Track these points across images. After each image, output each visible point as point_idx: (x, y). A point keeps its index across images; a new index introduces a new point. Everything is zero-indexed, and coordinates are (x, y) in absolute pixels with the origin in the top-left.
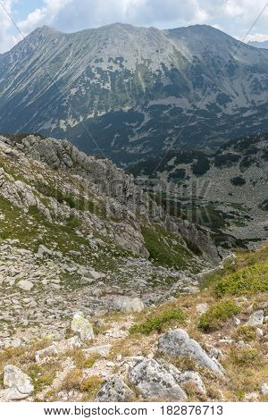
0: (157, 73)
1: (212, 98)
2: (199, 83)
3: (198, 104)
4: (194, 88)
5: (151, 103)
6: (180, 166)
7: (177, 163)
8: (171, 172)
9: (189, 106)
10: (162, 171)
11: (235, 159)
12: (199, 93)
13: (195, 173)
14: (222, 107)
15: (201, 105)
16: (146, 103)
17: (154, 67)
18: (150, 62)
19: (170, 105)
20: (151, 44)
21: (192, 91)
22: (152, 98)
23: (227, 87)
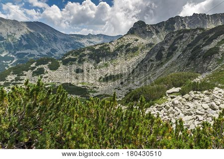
0: (20, 39)
1: (49, 50)
2: (41, 44)
3: (42, 53)
4: (39, 46)
5: (18, 52)
6: (40, 67)
7: (37, 65)
8: (34, 70)
9: (38, 53)
10: (27, 71)
11: (74, 60)
12: (42, 49)
13: (51, 69)
14: (54, 54)
15: (44, 53)
16: (15, 52)
17: (18, 37)
18: (15, 34)
19: (28, 53)
20: (15, 27)
21: (39, 47)
22: (18, 50)
23: (54, 46)
